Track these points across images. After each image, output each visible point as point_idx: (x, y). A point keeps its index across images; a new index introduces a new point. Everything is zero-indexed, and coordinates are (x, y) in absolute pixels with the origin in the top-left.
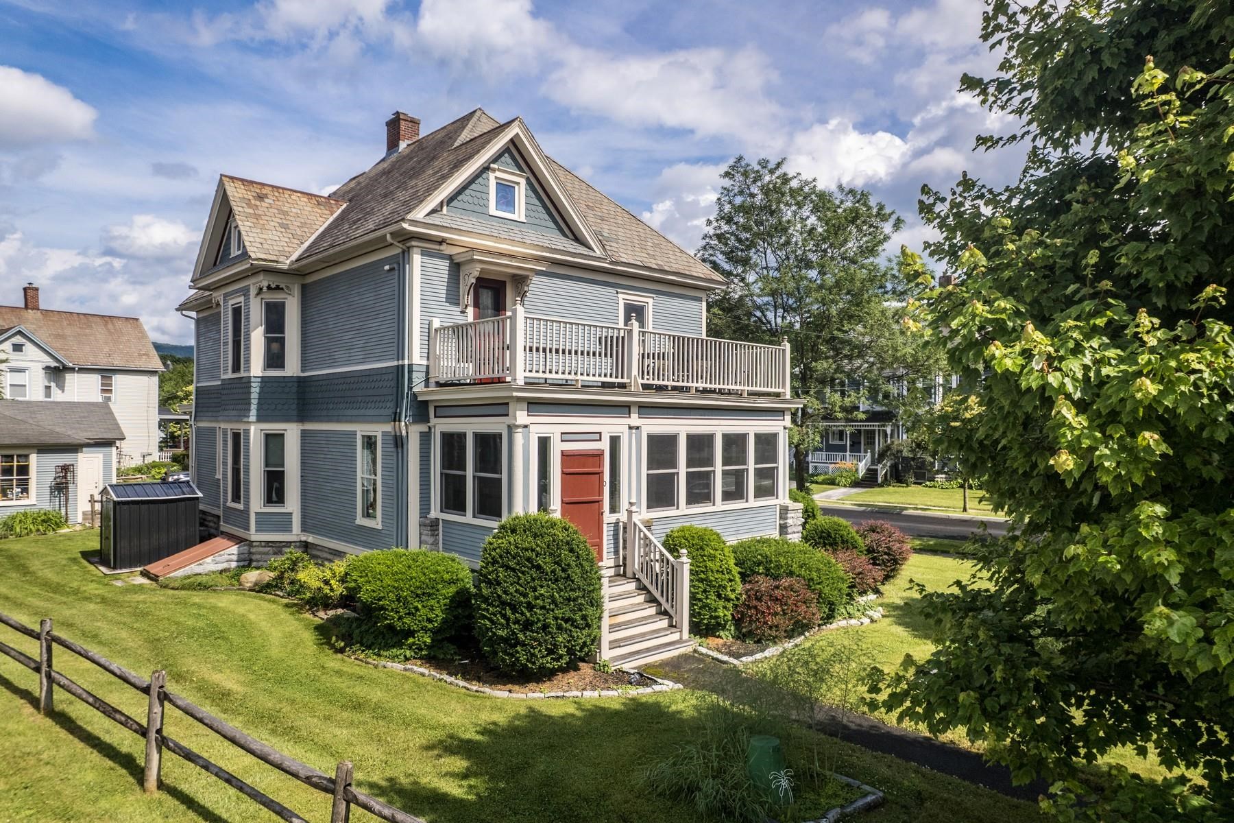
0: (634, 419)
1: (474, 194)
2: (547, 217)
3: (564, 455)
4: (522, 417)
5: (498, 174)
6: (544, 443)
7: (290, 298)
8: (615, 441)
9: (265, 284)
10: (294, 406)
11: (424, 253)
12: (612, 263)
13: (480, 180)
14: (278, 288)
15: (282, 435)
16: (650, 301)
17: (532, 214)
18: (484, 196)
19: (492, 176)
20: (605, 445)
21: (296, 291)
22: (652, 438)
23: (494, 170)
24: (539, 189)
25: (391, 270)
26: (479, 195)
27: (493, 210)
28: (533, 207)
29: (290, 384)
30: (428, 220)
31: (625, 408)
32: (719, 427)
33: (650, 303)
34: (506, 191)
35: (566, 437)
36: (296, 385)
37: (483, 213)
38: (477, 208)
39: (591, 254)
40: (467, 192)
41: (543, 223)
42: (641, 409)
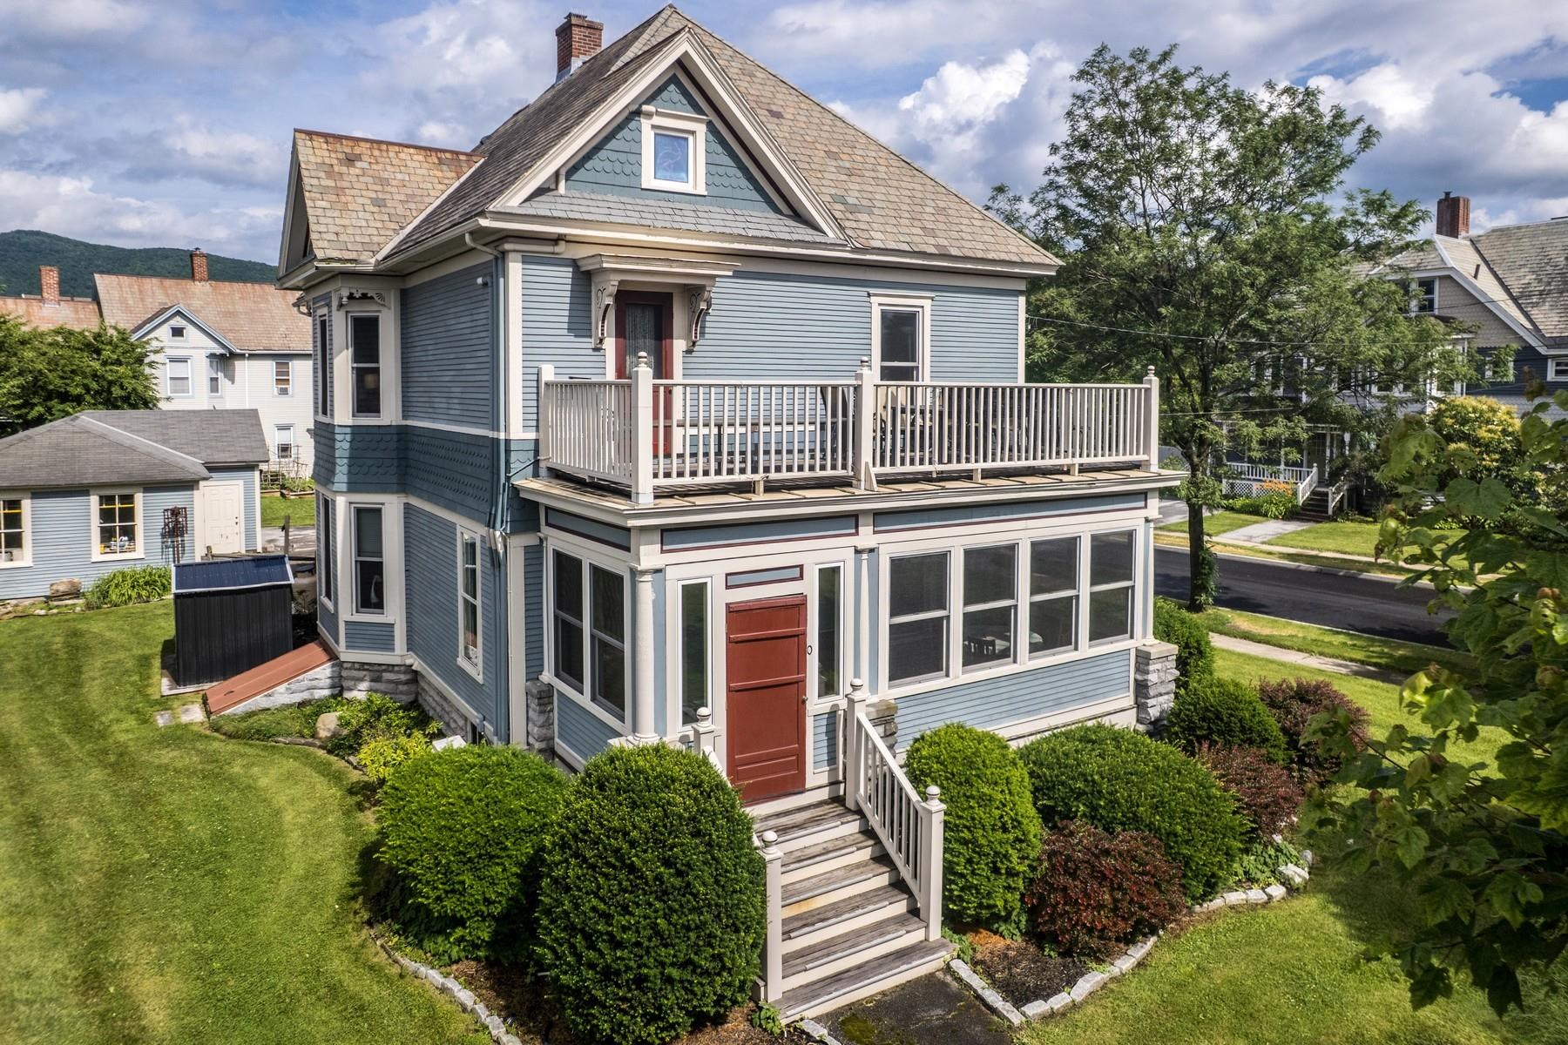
0: (866, 536)
1: (614, 156)
2: (744, 183)
3: (733, 612)
4: (649, 555)
5: (657, 120)
6: (694, 597)
7: (384, 310)
8: (830, 577)
9: (345, 293)
10: (393, 470)
11: (527, 260)
12: (855, 250)
13: (625, 133)
14: (364, 297)
15: (379, 511)
16: (927, 304)
17: (717, 180)
18: (632, 158)
19: (645, 124)
20: (810, 587)
21: (393, 300)
22: (898, 565)
23: (649, 115)
24: (727, 136)
25: (485, 284)
26: (623, 157)
27: (649, 179)
28: (721, 170)
29: (388, 438)
30: (529, 209)
31: (851, 520)
32: (1023, 533)
33: (925, 306)
34: (672, 147)
35: (733, 580)
36: (395, 437)
37: (628, 183)
38: (622, 180)
39: (819, 238)
40: (602, 154)
41: (738, 193)
42: (880, 517)
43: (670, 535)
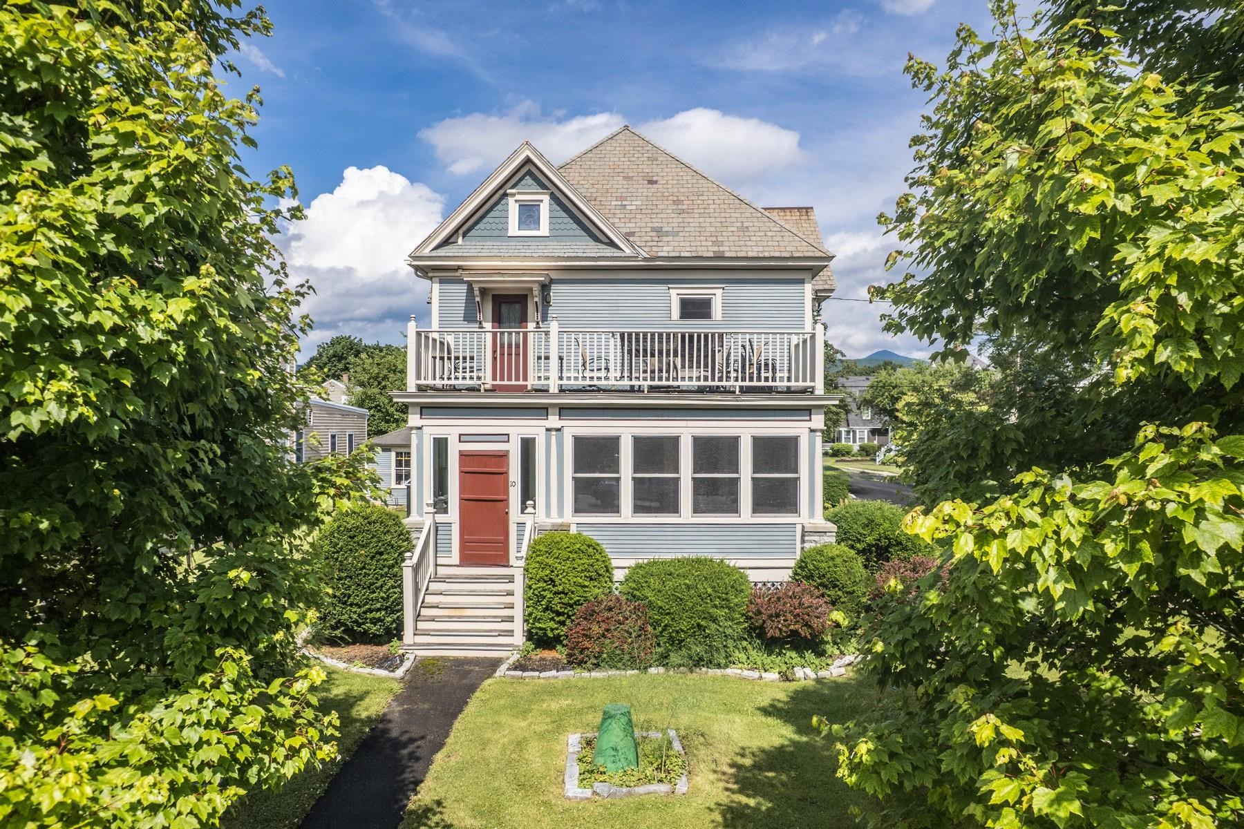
0: (554, 421)
1: (492, 220)
2: (575, 226)
3: (463, 455)
4: (414, 420)
5: (518, 197)
6: (441, 446)
8: (528, 446)
11: (442, 282)
13: (499, 207)
16: (719, 292)
17: (557, 226)
18: (503, 220)
19: (511, 200)
20: (514, 447)
23: (514, 195)
24: (561, 202)
26: (497, 220)
27: (513, 229)
28: (560, 221)
30: (434, 254)
31: (543, 411)
34: (529, 214)
35: (463, 438)
37: (501, 234)
38: (496, 233)
39: (617, 253)
40: (485, 220)
41: (571, 233)
42: (564, 411)
43: (425, 410)
